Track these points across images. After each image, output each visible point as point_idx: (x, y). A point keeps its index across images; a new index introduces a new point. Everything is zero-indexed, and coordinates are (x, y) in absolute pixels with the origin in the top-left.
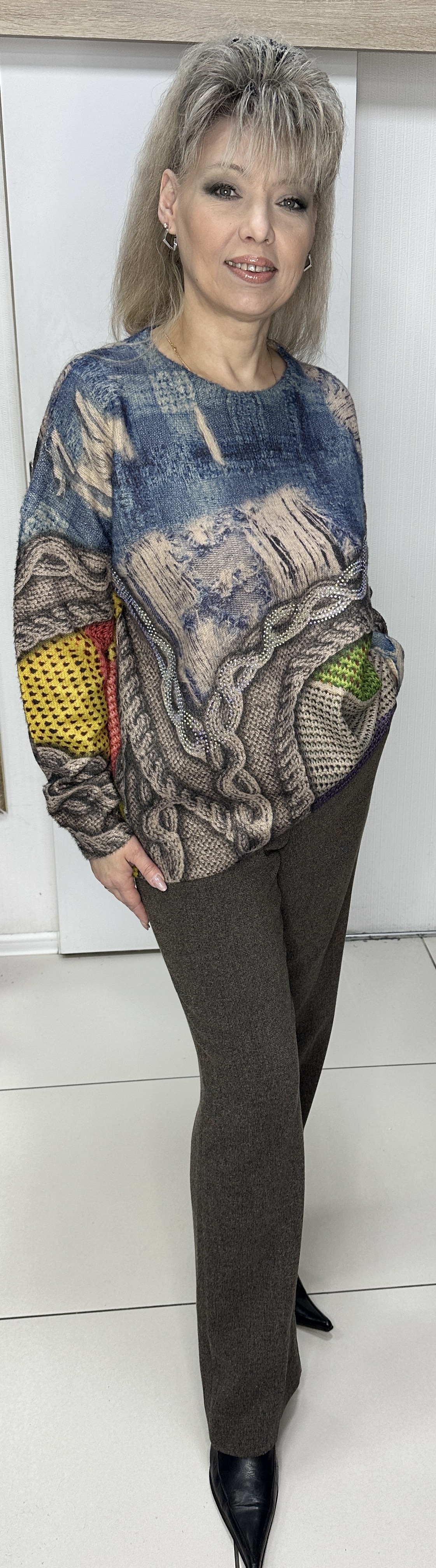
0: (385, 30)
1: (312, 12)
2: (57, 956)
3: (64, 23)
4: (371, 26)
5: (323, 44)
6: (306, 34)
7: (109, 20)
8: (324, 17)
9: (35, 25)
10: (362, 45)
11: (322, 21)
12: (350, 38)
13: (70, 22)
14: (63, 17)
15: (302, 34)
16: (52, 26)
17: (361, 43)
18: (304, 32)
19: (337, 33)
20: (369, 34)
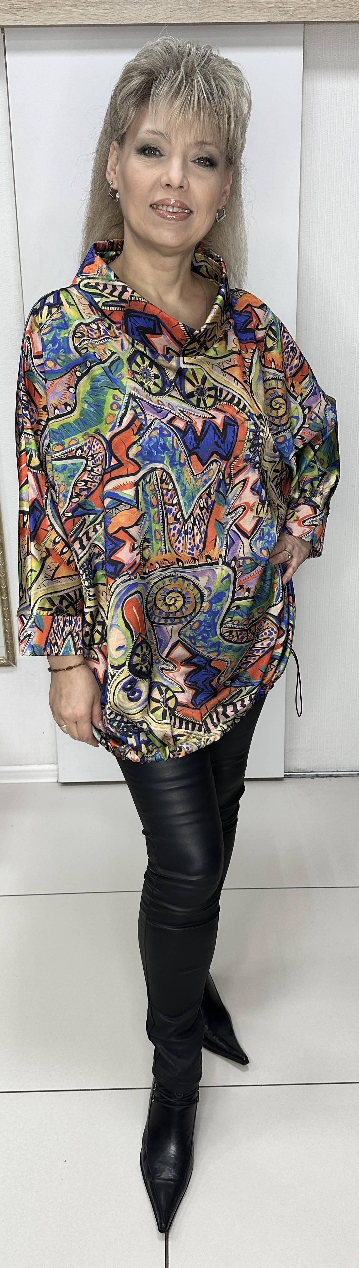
0: (327, 4)
2: (57, 785)
3: (58, 13)
4: (315, 1)
5: (274, 19)
6: (260, 11)
7: (95, 9)
9: (34, 16)
10: (308, 18)
12: (297, 12)
13: (62, 12)
14: (57, 8)
15: (257, 11)
16: (48, 16)
17: (306, 17)
18: (258, 10)
19: (286, 9)
20: (314, 9)
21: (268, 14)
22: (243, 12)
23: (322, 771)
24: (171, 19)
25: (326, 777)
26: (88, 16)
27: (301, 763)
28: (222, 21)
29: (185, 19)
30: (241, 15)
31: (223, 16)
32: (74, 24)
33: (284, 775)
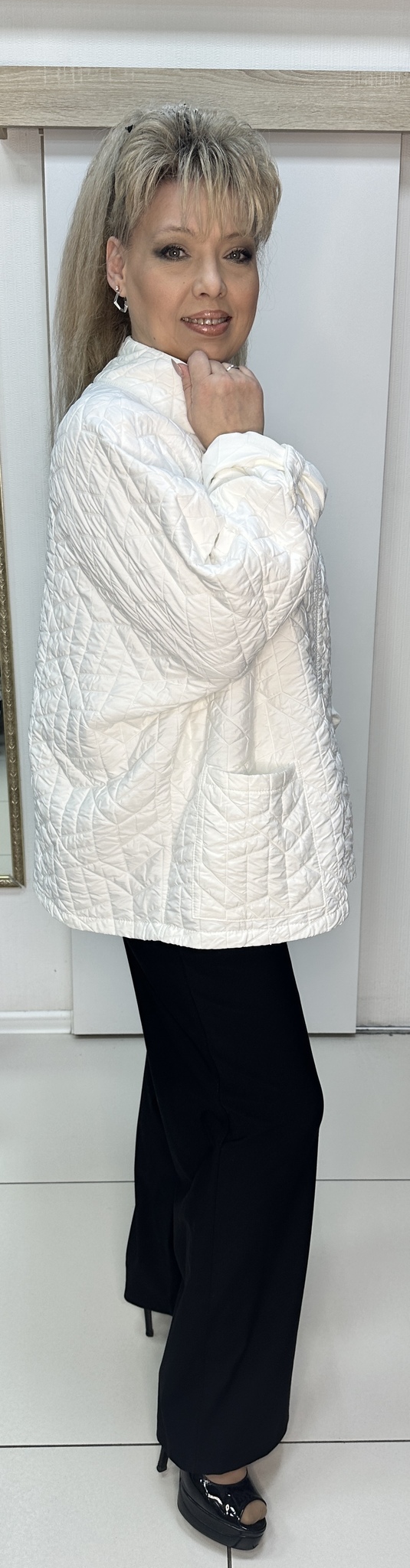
2: (70, 1036)
5: (367, 127)
6: (350, 118)
8: (369, 101)
9: (81, 117)
18: (348, 116)
21: (360, 122)
22: (331, 118)
23: (402, 1026)
25: (408, 1033)
27: (380, 1015)
30: (328, 122)
31: (306, 122)
33: (357, 1030)
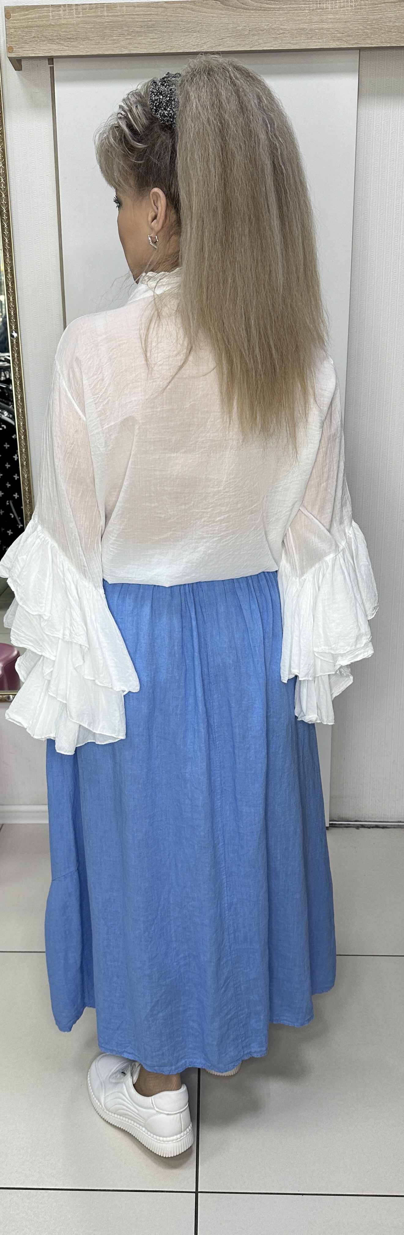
0: (381, 29)
1: (316, 19)
3: (105, 43)
4: (368, 27)
5: (326, 45)
6: (311, 38)
7: (143, 38)
9: (81, 47)
10: (360, 44)
11: (326, 26)
12: (351, 38)
13: (109, 42)
14: (104, 38)
15: (308, 38)
16: (95, 46)
17: (359, 42)
18: (309, 36)
19: (338, 35)
20: (367, 34)
21: (320, 41)
22: (295, 39)
23: (368, 820)
24: (220, 47)
25: (373, 827)
26: (136, 45)
27: (345, 811)
28: (272, 48)
29: (234, 46)
30: (292, 42)
31: (274, 43)
32: (120, 53)
